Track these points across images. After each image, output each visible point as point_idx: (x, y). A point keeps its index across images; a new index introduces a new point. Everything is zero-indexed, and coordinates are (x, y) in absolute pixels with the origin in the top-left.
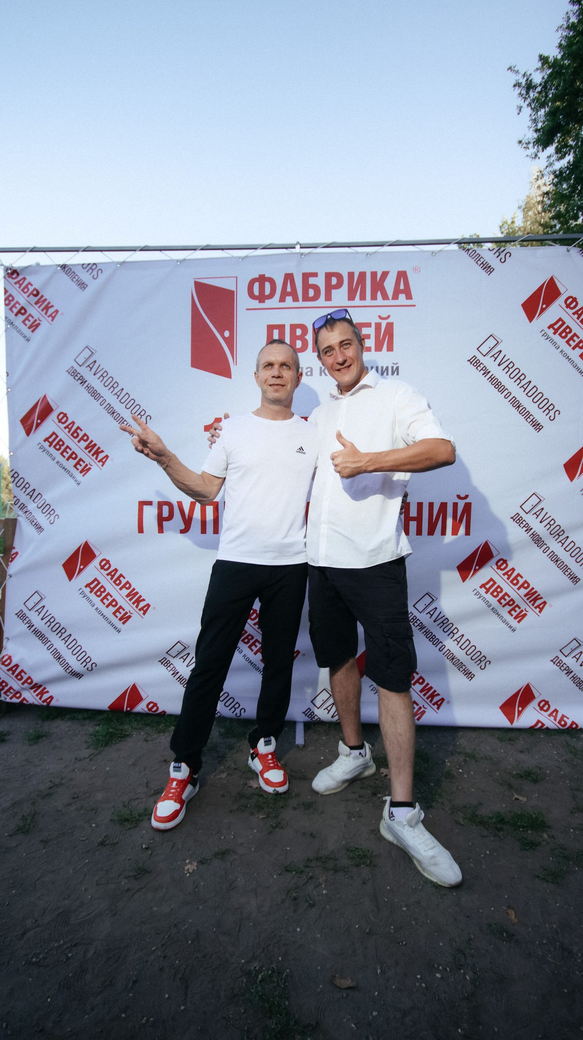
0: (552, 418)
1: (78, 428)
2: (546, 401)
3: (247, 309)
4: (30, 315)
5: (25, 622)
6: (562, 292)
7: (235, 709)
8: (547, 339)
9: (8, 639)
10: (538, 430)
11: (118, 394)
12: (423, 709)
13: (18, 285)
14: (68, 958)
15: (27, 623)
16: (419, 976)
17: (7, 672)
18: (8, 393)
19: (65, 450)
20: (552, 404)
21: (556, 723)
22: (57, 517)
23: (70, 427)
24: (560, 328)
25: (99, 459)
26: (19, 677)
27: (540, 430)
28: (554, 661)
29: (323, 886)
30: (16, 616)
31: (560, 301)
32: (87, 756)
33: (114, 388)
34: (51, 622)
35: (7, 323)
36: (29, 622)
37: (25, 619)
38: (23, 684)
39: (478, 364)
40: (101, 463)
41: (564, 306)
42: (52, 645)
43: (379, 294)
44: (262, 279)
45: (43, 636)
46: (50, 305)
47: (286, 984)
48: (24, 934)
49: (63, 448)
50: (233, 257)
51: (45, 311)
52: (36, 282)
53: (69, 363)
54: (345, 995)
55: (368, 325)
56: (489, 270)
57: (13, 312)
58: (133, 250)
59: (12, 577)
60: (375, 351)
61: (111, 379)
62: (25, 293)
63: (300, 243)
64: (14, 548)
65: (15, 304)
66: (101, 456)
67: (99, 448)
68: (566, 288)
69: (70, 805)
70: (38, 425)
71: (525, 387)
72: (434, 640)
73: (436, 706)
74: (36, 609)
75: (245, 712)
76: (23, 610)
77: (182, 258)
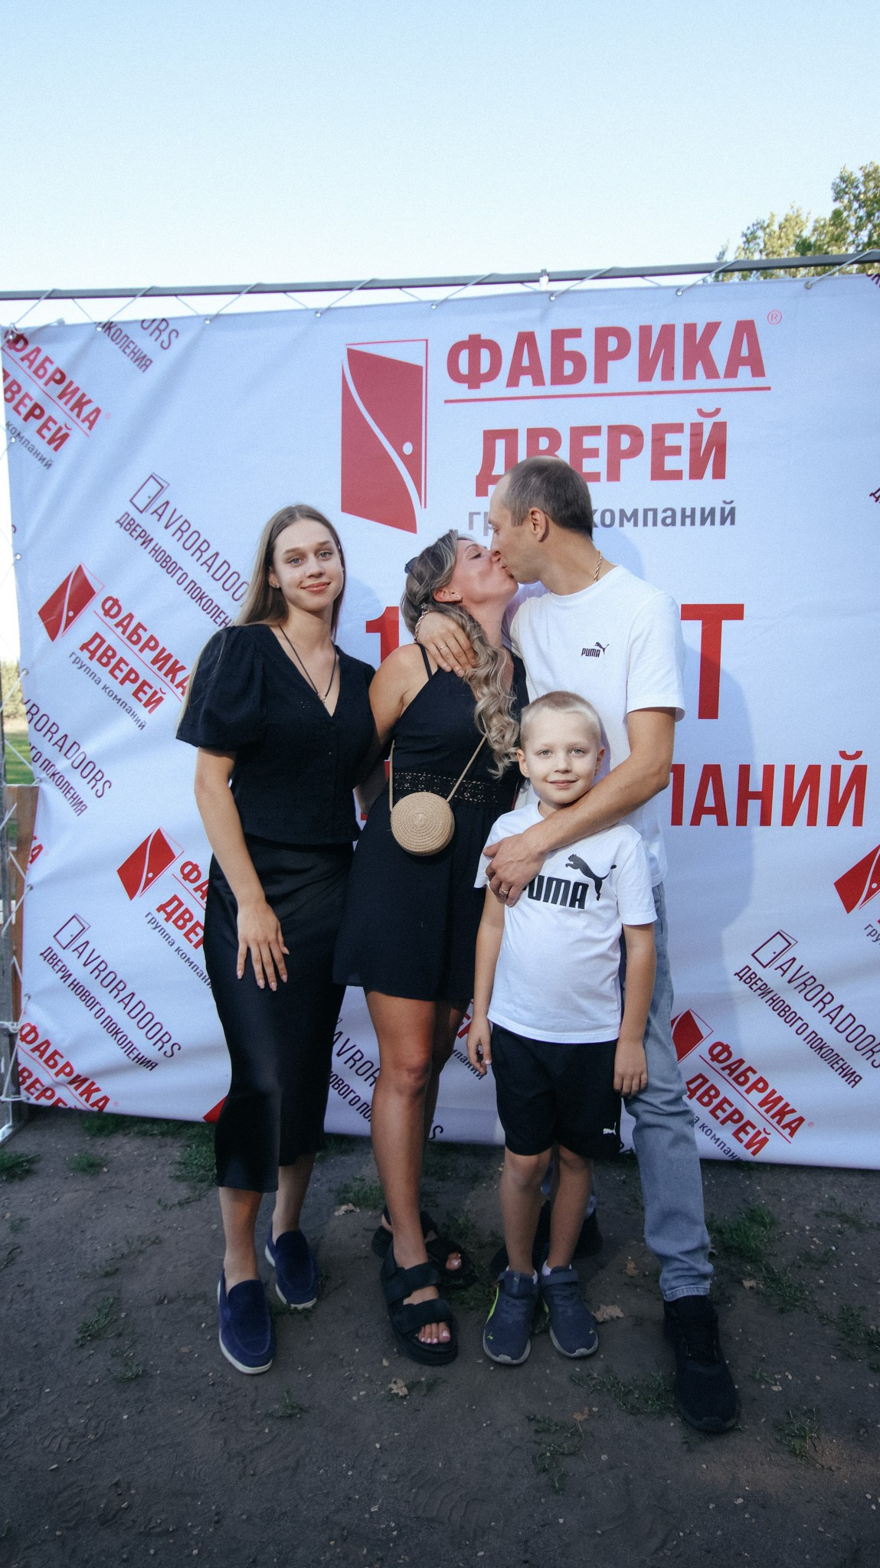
1: (140, 626)
3: (446, 402)
4: (50, 419)
5: (57, 968)
9: (29, 997)
11: (209, 563)
12: (763, 1135)
13: (26, 363)
15: (60, 970)
17: (30, 1053)
18: (16, 563)
19: (117, 666)
22: (108, 784)
23: (125, 623)
25: (177, 681)
26: (51, 1062)
30: (42, 958)
33: (202, 552)
34: (101, 970)
35: (11, 435)
36: (63, 969)
37: (56, 964)
38: (57, 1074)
42: (102, 1011)
43: (699, 368)
44: (475, 344)
45: (87, 994)
46: (84, 400)
49: (114, 662)
50: (421, 302)
51: (76, 410)
52: (60, 355)
53: (119, 505)
55: (678, 428)
57: (19, 413)
58: (236, 291)
59: (33, 890)
60: (689, 478)
61: (195, 536)
62: (41, 377)
63: (548, 271)
64: (35, 838)
65: (22, 401)
66: (182, 676)
67: (176, 662)
70: (69, 620)
72: (788, 1014)
73: (788, 1131)
74: (74, 946)
75: (442, 1132)
76: (53, 948)
77: (325, 306)
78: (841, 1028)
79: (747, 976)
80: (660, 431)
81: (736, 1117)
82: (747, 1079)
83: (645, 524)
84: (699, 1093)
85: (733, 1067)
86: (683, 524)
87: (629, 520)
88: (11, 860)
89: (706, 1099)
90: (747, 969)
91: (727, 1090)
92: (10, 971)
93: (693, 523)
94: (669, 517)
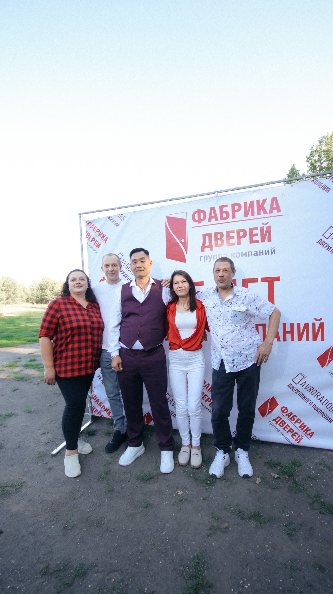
3: (192, 227)
4: (97, 241)
9: (94, 387)
12: (301, 437)
13: (91, 228)
17: (95, 402)
26: (100, 405)
30: (97, 377)
35: (88, 245)
38: (101, 408)
39: (324, 244)
43: (262, 212)
44: (199, 212)
46: (104, 236)
50: (185, 202)
51: (102, 238)
52: (98, 226)
55: (256, 229)
56: (327, 190)
57: (89, 240)
58: (139, 205)
60: (261, 242)
62: (94, 231)
63: (218, 191)
65: (90, 237)
72: (306, 398)
73: (309, 436)
77: (161, 206)
78: (324, 404)
79: (291, 387)
80: (251, 230)
81: (291, 431)
82: (294, 419)
83: (249, 256)
84: (279, 422)
85: (289, 415)
86: (260, 255)
87: (244, 255)
89: (281, 425)
90: (291, 385)
93: (263, 255)
94: (256, 253)
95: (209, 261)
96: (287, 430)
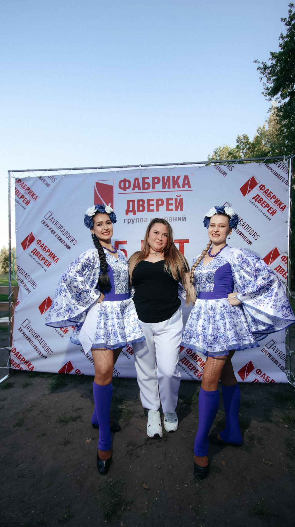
0: (256, 239)
1: (46, 246)
2: (253, 231)
3: (118, 194)
4: (26, 198)
5: (22, 333)
6: (258, 183)
7: (115, 373)
8: (252, 203)
9: (15, 341)
10: (250, 244)
11: (63, 231)
13: (21, 186)
14: (35, 475)
16: (177, 485)
17: (14, 355)
18: (16, 232)
19: (40, 256)
20: (256, 232)
21: (264, 380)
22: (36, 286)
23: (42, 246)
24: (257, 199)
25: (55, 260)
26: (19, 358)
27: (251, 244)
28: (263, 351)
29: (144, 449)
30: (18, 330)
31: (257, 187)
32: (48, 394)
33: (61, 229)
34: (33, 333)
35: (17, 202)
36: (24, 333)
37: (22, 331)
38: (21, 361)
40: (55, 262)
41: (259, 189)
42: (33, 343)
43: (176, 186)
44: (125, 181)
45: (30, 339)
46: (34, 194)
47: (122, 487)
48: (18, 465)
49: (39, 255)
50: (112, 171)
51: (32, 196)
52: (29, 184)
53: (42, 218)
54: (145, 492)
55: (172, 199)
56: (225, 174)
57: (18, 197)
58: (70, 169)
59: (17, 313)
60: (175, 210)
61: (60, 225)
62: (24, 189)
63: (141, 164)
64: (18, 300)
65: (20, 194)
66: (55, 258)
67: (55, 255)
68: (260, 181)
69: (39, 414)
70: (29, 245)
71: (243, 225)
74: (27, 327)
75: (119, 374)
76: (21, 327)
77: (91, 172)
80: (168, 200)
81: (194, 368)
82: (197, 358)
85: (193, 355)
86: (174, 221)
88: (11, 305)
89: (186, 364)
91: (192, 361)
92: (10, 334)
93: (176, 221)
94: (170, 220)
95: (132, 224)
96: (190, 368)
